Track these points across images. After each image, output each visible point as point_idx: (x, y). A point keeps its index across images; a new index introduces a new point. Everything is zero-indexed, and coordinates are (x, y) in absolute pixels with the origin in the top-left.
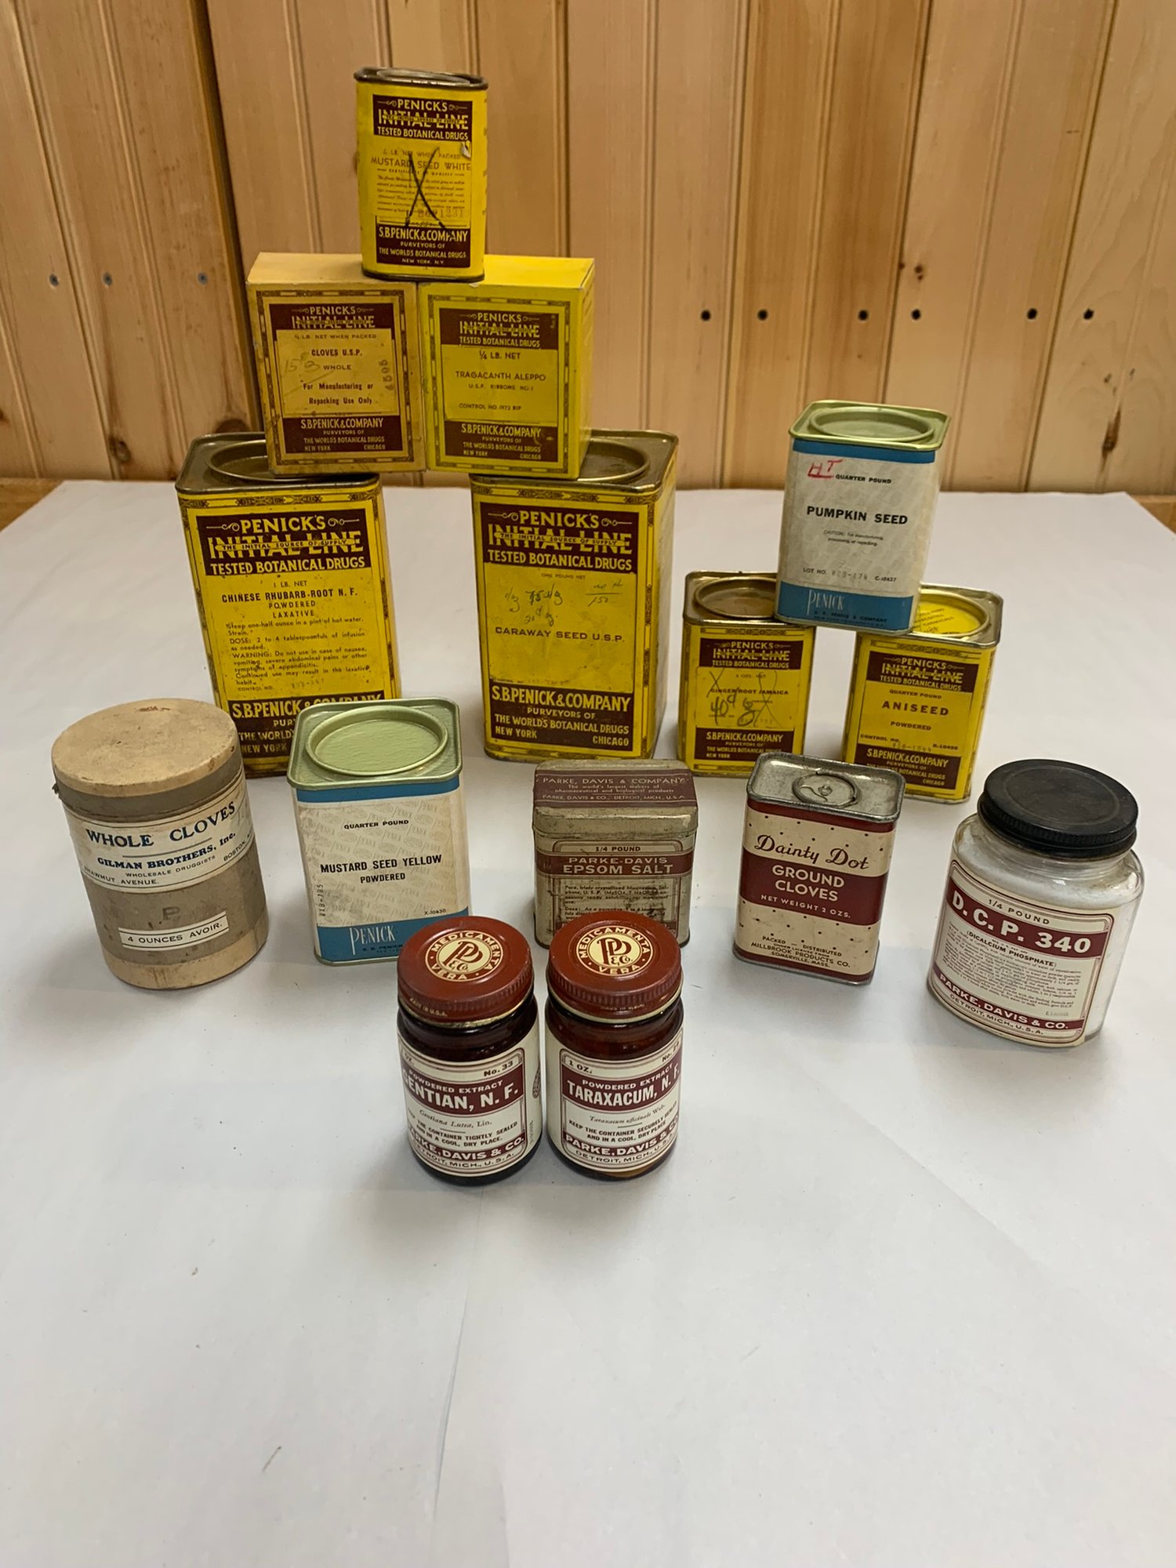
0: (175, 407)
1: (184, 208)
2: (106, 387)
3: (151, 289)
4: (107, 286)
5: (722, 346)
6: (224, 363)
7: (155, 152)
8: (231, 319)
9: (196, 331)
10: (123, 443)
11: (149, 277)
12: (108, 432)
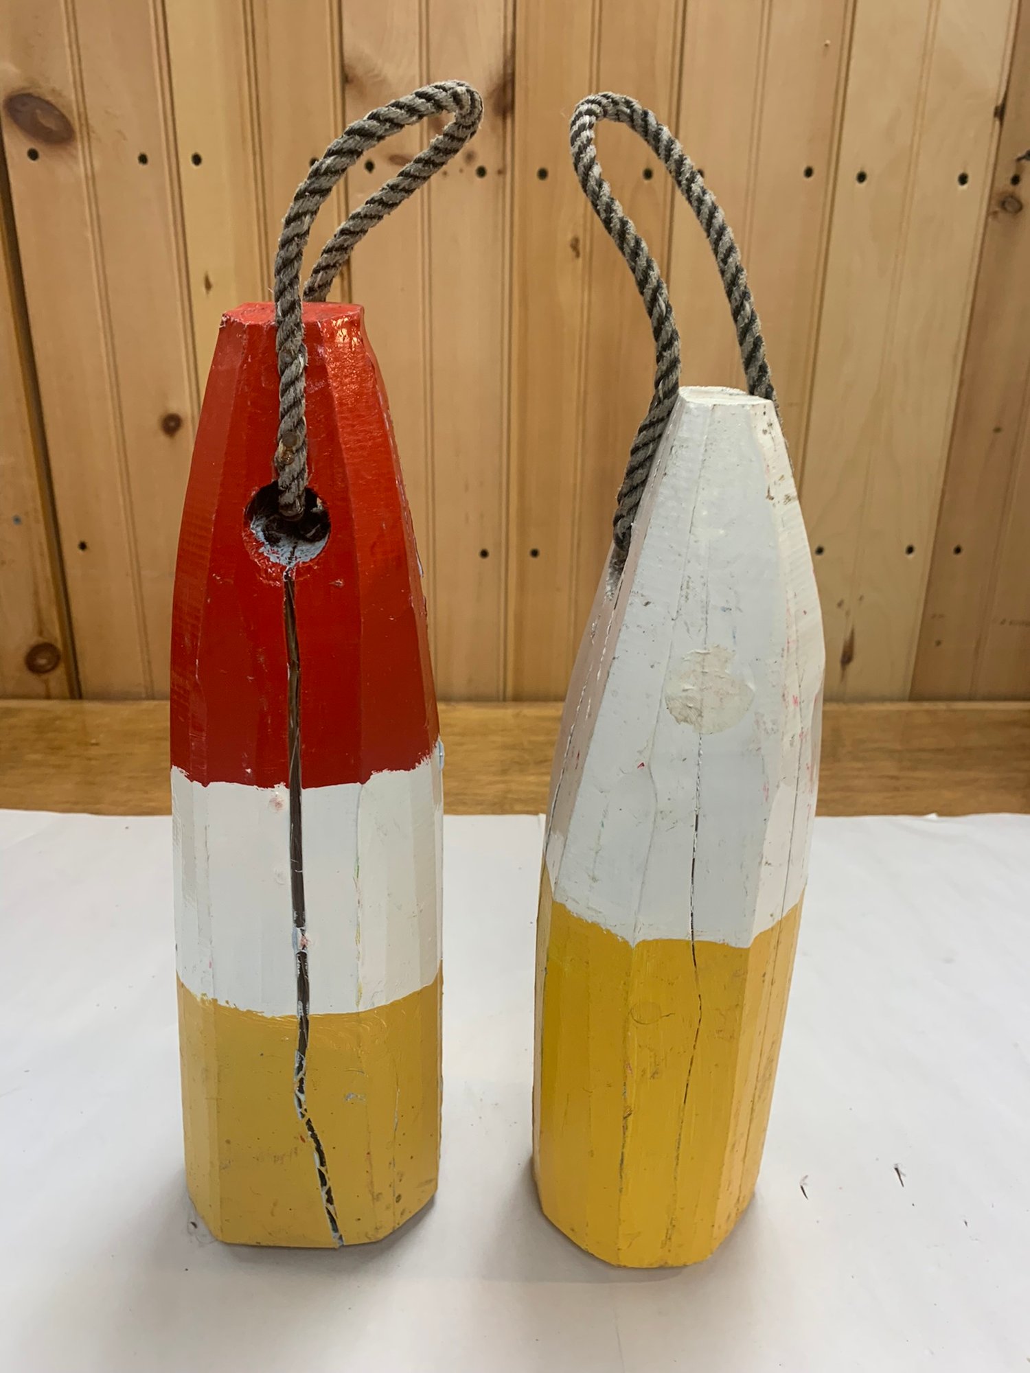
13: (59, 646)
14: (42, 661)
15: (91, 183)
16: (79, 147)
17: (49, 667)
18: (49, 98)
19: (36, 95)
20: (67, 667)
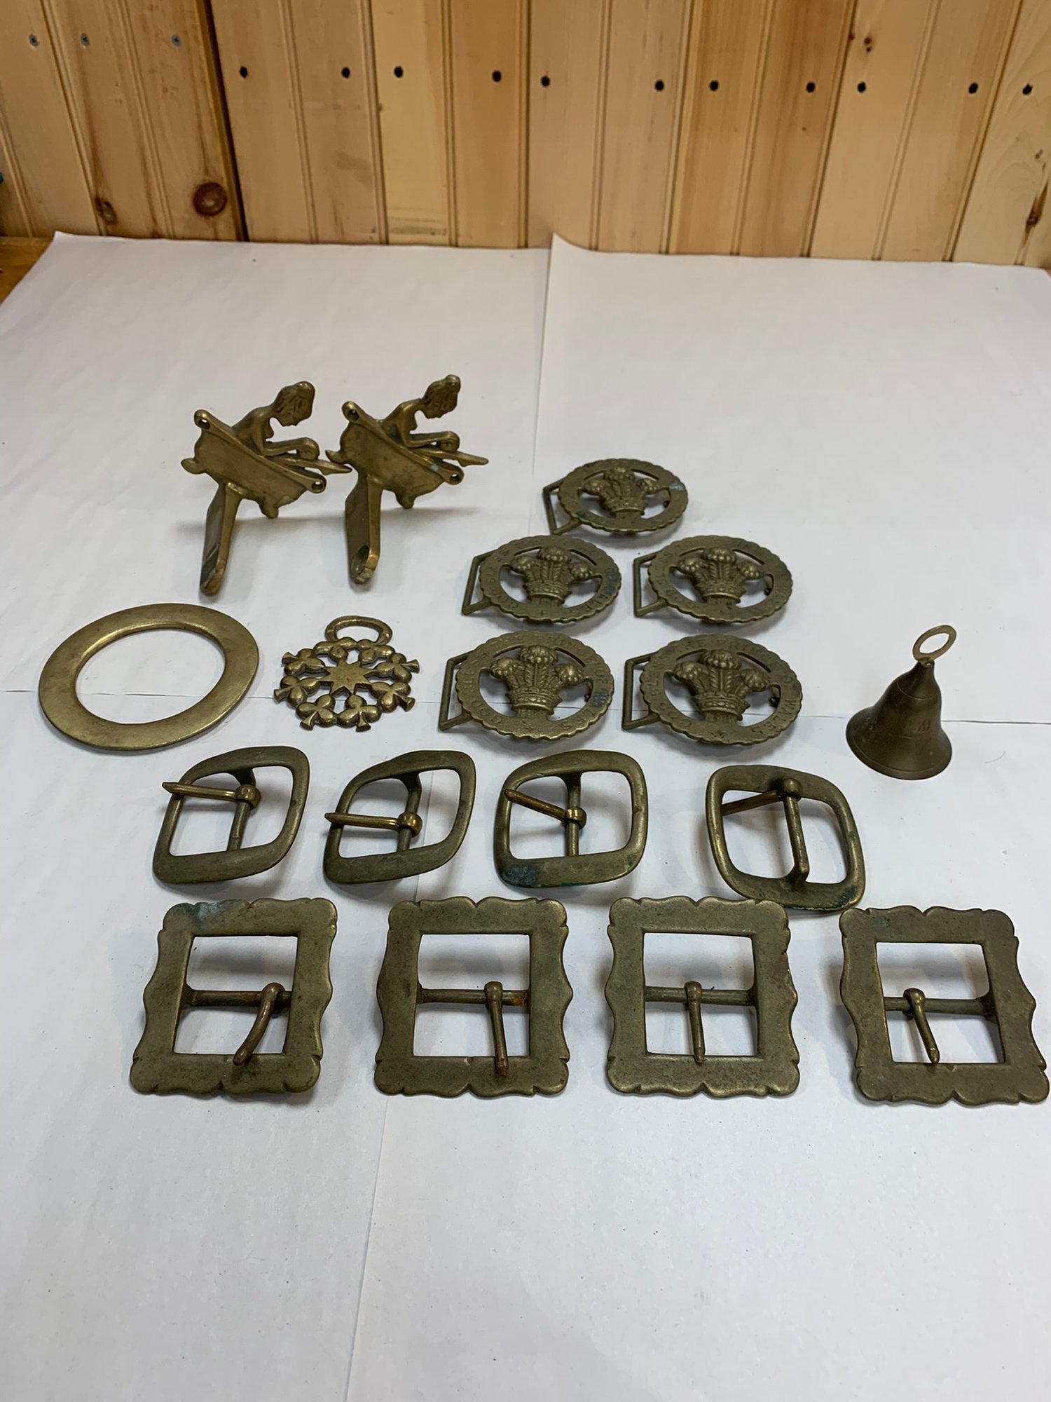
0: (155, 169)
2: (89, 149)
3: (127, 48)
4: (84, 47)
5: (674, 117)
6: (200, 126)
8: (205, 83)
9: (172, 94)
10: (108, 204)
11: (125, 37)
12: (94, 193)
13: (225, 185)
14: (209, 203)
17: (217, 209)
20: (233, 210)
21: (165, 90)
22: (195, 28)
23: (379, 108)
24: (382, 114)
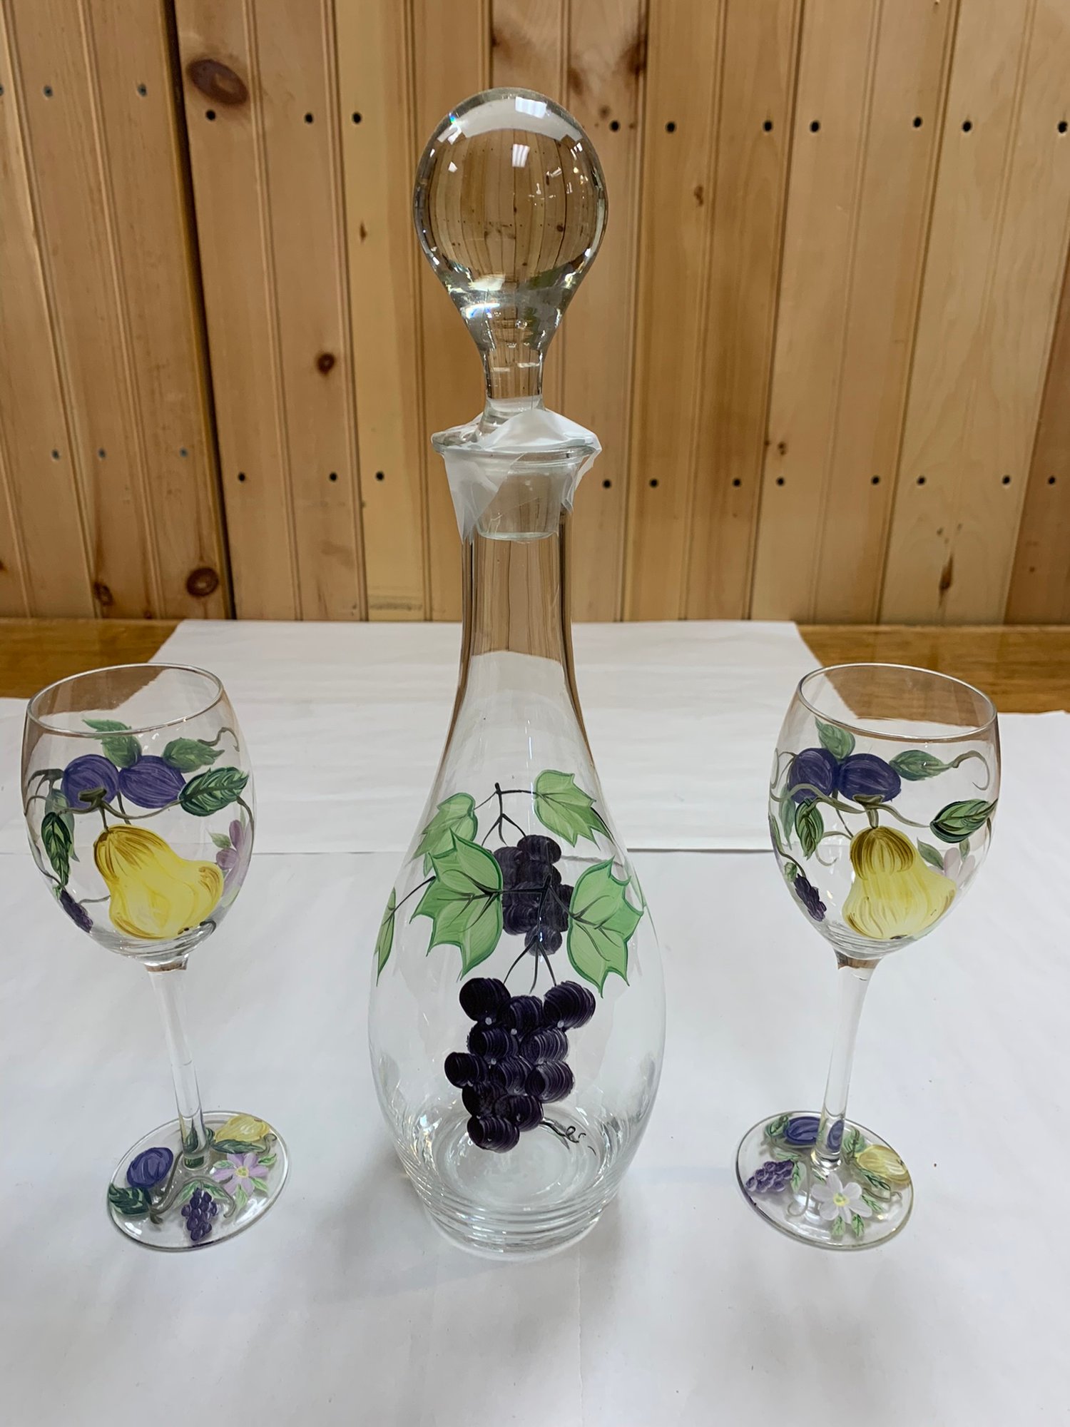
0: (154, 559)
1: (172, 397)
3: (139, 460)
4: (100, 459)
5: (621, 505)
6: (198, 521)
7: (148, 353)
8: (206, 485)
9: (176, 495)
10: (106, 589)
11: (137, 451)
12: (94, 578)
13: (218, 569)
14: (201, 585)
15: (261, 139)
16: (253, 109)
17: (208, 590)
18: (227, 63)
19: (215, 60)
20: (224, 592)
21: (170, 492)
22: (201, 442)
23: (362, 505)
24: (365, 510)
